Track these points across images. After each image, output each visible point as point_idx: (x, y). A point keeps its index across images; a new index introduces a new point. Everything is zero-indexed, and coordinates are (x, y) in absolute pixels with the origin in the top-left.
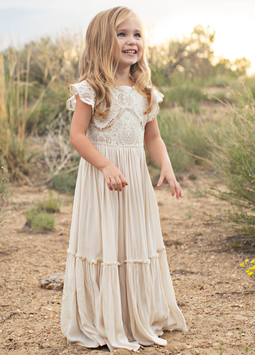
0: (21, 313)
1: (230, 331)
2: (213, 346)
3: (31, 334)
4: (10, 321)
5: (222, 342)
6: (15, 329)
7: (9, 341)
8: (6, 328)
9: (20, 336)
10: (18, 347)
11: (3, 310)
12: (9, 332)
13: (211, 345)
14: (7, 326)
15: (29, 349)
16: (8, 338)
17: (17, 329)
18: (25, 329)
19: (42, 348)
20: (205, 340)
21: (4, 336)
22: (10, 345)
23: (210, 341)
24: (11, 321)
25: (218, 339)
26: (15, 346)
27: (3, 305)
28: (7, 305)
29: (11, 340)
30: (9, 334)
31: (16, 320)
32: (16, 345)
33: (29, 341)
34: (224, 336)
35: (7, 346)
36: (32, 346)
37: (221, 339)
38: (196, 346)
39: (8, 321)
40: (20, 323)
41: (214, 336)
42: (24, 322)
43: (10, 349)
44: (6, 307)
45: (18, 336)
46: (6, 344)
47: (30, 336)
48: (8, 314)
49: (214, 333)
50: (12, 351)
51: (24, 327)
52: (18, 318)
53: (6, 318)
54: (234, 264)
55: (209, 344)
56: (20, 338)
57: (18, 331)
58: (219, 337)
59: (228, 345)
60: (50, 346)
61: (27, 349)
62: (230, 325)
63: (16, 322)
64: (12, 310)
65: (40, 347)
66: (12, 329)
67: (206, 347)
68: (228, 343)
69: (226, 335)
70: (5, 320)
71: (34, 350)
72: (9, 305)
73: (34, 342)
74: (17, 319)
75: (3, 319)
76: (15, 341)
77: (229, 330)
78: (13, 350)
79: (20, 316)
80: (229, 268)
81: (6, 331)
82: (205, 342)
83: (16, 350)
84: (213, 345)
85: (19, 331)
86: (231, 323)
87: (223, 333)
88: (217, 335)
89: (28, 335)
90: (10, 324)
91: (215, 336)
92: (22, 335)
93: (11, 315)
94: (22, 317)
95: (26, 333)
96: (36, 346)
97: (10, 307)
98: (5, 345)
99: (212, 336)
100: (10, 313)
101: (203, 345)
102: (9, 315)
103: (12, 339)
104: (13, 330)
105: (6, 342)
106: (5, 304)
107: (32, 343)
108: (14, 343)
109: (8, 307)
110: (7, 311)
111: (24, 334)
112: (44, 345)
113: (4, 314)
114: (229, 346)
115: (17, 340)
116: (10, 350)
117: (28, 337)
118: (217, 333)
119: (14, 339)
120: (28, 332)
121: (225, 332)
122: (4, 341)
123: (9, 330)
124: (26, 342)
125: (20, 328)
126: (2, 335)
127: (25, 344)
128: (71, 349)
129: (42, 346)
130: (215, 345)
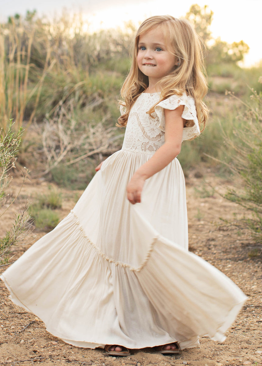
0: (40, 322)
1: (259, 349)
2: (244, 365)
3: (55, 345)
4: (29, 330)
5: (253, 360)
6: (37, 340)
7: (34, 353)
8: (28, 339)
9: (44, 348)
10: (43, 359)
11: (21, 317)
12: (32, 342)
13: (242, 363)
14: (28, 336)
15: (56, 363)
16: (31, 349)
17: (39, 340)
18: (47, 340)
19: (69, 361)
20: (236, 358)
21: (26, 346)
22: (35, 357)
23: (240, 359)
24: (31, 330)
25: (249, 357)
26: (41, 359)
27: (20, 312)
28: (24, 312)
29: (35, 352)
30: (32, 345)
31: (35, 329)
32: (40, 357)
33: (54, 353)
34: (254, 354)
35: (31, 358)
36: (58, 359)
37: (252, 357)
38: (227, 364)
39: (28, 331)
40: (41, 333)
41: (243, 354)
42: (45, 332)
43: (35, 361)
44: (23, 314)
45: (42, 347)
46: (31, 356)
47: (54, 348)
48: (27, 323)
49: (243, 350)
50: (37, 363)
51: (45, 338)
52: (38, 327)
53: (25, 326)
54: (253, 274)
55: (240, 362)
56: (43, 349)
57: (40, 342)
58: (249, 354)
59: (259, 364)
60: (77, 360)
61: (54, 362)
62: (257, 342)
63: (36, 331)
64: (30, 318)
65: (67, 361)
66: (34, 339)
67: (236, 365)
68: (259, 362)
69: (256, 352)
70: (25, 329)
71: (61, 364)
72: (25, 312)
73: (59, 355)
74: (37, 329)
75: (22, 328)
76: (39, 353)
77: (258, 347)
78: (39, 362)
79: (39, 324)
80: (248, 279)
81: (29, 342)
82: (235, 360)
83: (42, 363)
84: (244, 363)
85: (42, 342)
86: (259, 339)
87: (252, 351)
88: (246, 353)
89: (51, 346)
90: (30, 333)
91: (245, 354)
92: (45, 346)
93: (30, 323)
94: (42, 326)
95: (49, 345)
96: (62, 359)
97: (27, 314)
98: (29, 357)
99: (241, 353)
100: (28, 322)
101: (234, 363)
102: (29, 323)
103: (37, 351)
104: (35, 341)
105: (30, 353)
106: (21, 311)
107: (57, 356)
108: (38, 355)
109: (25, 315)
110: (25, 319)
111: (47, 345)
112: (71, 358)
113: (22, 322)
114: (261, 365)
115: (41, 352)
116: (35, 363)
117: (52, 349)
118: (246, 350)
119: (38, 351)
120: (52, 343)
121: (254, 349)
122: (28, 353)
123: (31, 341)
124: (52, 355)
125: (41, 338)
126: (25, 346)
127: (50, 356)
128: (99, 364)
129: (68, 360)
130: (247, 364)
